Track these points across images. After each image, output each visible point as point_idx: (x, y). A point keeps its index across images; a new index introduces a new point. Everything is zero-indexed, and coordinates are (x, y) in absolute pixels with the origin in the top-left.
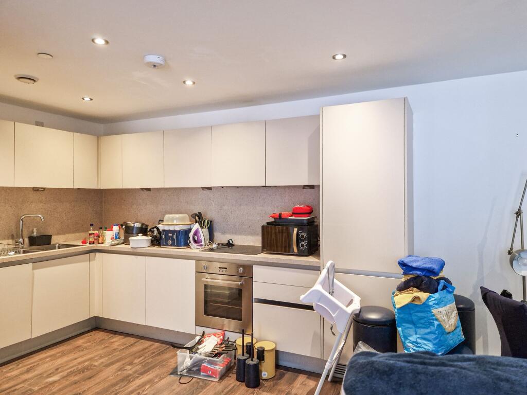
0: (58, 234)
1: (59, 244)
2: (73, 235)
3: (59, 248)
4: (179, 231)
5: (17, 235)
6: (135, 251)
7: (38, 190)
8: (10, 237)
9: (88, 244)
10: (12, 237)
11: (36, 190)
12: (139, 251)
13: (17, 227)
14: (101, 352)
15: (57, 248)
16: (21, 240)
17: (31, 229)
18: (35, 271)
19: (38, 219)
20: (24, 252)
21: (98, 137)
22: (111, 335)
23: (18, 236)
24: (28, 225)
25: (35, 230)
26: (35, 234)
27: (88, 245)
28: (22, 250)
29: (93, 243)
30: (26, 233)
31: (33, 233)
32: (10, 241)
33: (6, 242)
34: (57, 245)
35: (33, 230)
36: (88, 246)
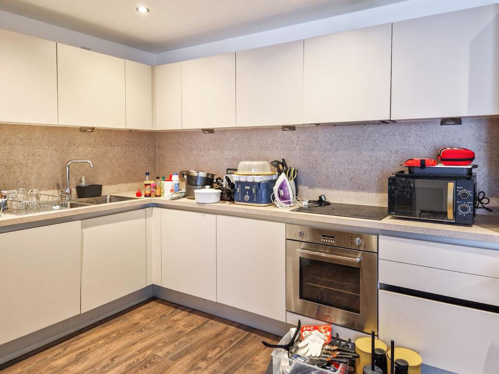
0: (109, 184)
1: (111, 196)
2: (126, 185)
3: (111, 201)
4: (259, 184)
5: (63, 185)
6: (202, 207)
7: (85, 131)
8: (56, 187)
9: (143, 196)
10: (58, 187)
11: (83, 130)
12: (206, 207)
13: (63, 175)
14: (163, 335)
15: (108, 201)
16: (68, 191)
17: (79, 178)
18: (85, 230)
19: (87, 166)
20: (72, 206)
21: (152, 67)
22: (172, 310)
23: (65, 186)
24: (76, 173)
25: (83, 178)
26: (83, 184)
27: (143, 198)
28: (69, 202)
29: (150, 196)
30: (73, 183)
31: (81, 182)
32: (56, 192)
33: (51, 192)
34: (109, 197)
35: (81, 178)
36: (143, 200)
